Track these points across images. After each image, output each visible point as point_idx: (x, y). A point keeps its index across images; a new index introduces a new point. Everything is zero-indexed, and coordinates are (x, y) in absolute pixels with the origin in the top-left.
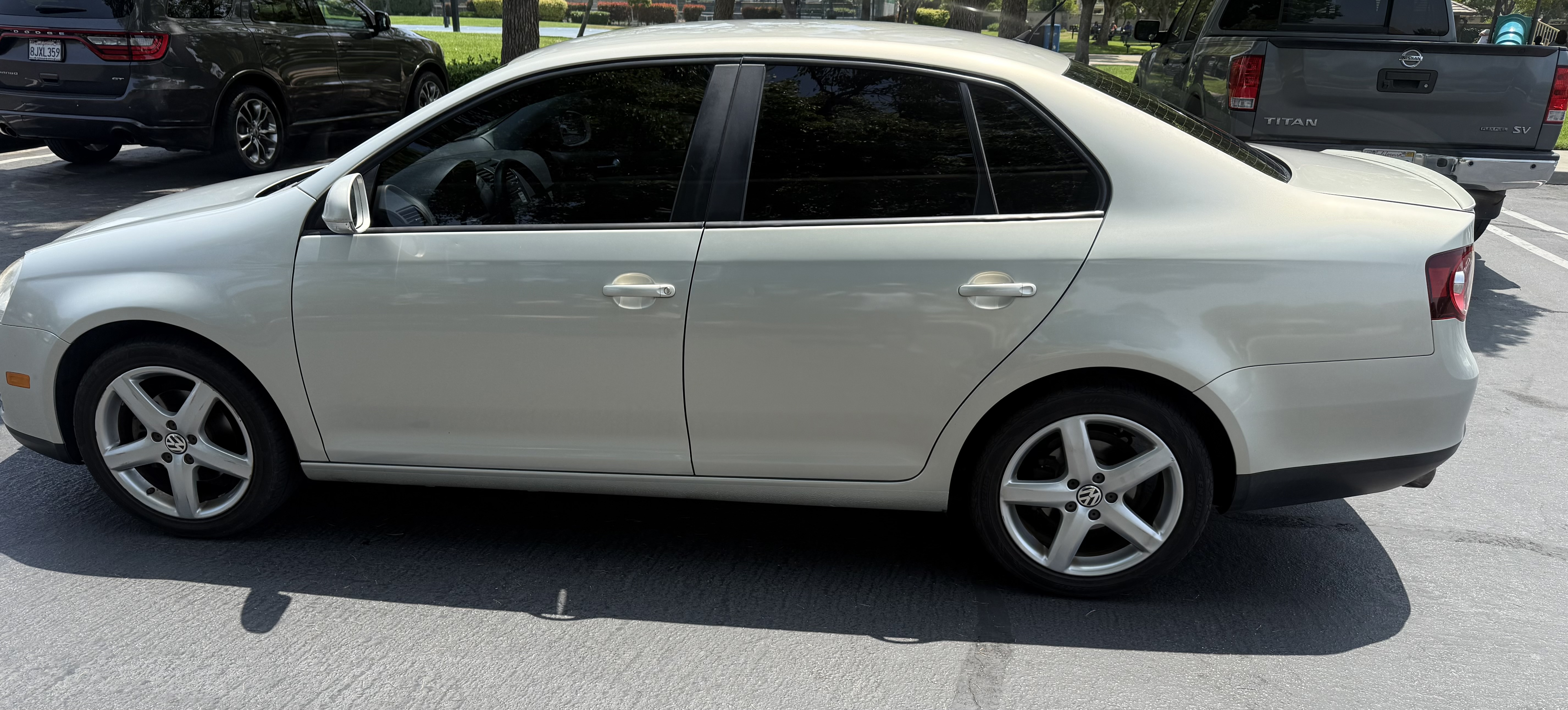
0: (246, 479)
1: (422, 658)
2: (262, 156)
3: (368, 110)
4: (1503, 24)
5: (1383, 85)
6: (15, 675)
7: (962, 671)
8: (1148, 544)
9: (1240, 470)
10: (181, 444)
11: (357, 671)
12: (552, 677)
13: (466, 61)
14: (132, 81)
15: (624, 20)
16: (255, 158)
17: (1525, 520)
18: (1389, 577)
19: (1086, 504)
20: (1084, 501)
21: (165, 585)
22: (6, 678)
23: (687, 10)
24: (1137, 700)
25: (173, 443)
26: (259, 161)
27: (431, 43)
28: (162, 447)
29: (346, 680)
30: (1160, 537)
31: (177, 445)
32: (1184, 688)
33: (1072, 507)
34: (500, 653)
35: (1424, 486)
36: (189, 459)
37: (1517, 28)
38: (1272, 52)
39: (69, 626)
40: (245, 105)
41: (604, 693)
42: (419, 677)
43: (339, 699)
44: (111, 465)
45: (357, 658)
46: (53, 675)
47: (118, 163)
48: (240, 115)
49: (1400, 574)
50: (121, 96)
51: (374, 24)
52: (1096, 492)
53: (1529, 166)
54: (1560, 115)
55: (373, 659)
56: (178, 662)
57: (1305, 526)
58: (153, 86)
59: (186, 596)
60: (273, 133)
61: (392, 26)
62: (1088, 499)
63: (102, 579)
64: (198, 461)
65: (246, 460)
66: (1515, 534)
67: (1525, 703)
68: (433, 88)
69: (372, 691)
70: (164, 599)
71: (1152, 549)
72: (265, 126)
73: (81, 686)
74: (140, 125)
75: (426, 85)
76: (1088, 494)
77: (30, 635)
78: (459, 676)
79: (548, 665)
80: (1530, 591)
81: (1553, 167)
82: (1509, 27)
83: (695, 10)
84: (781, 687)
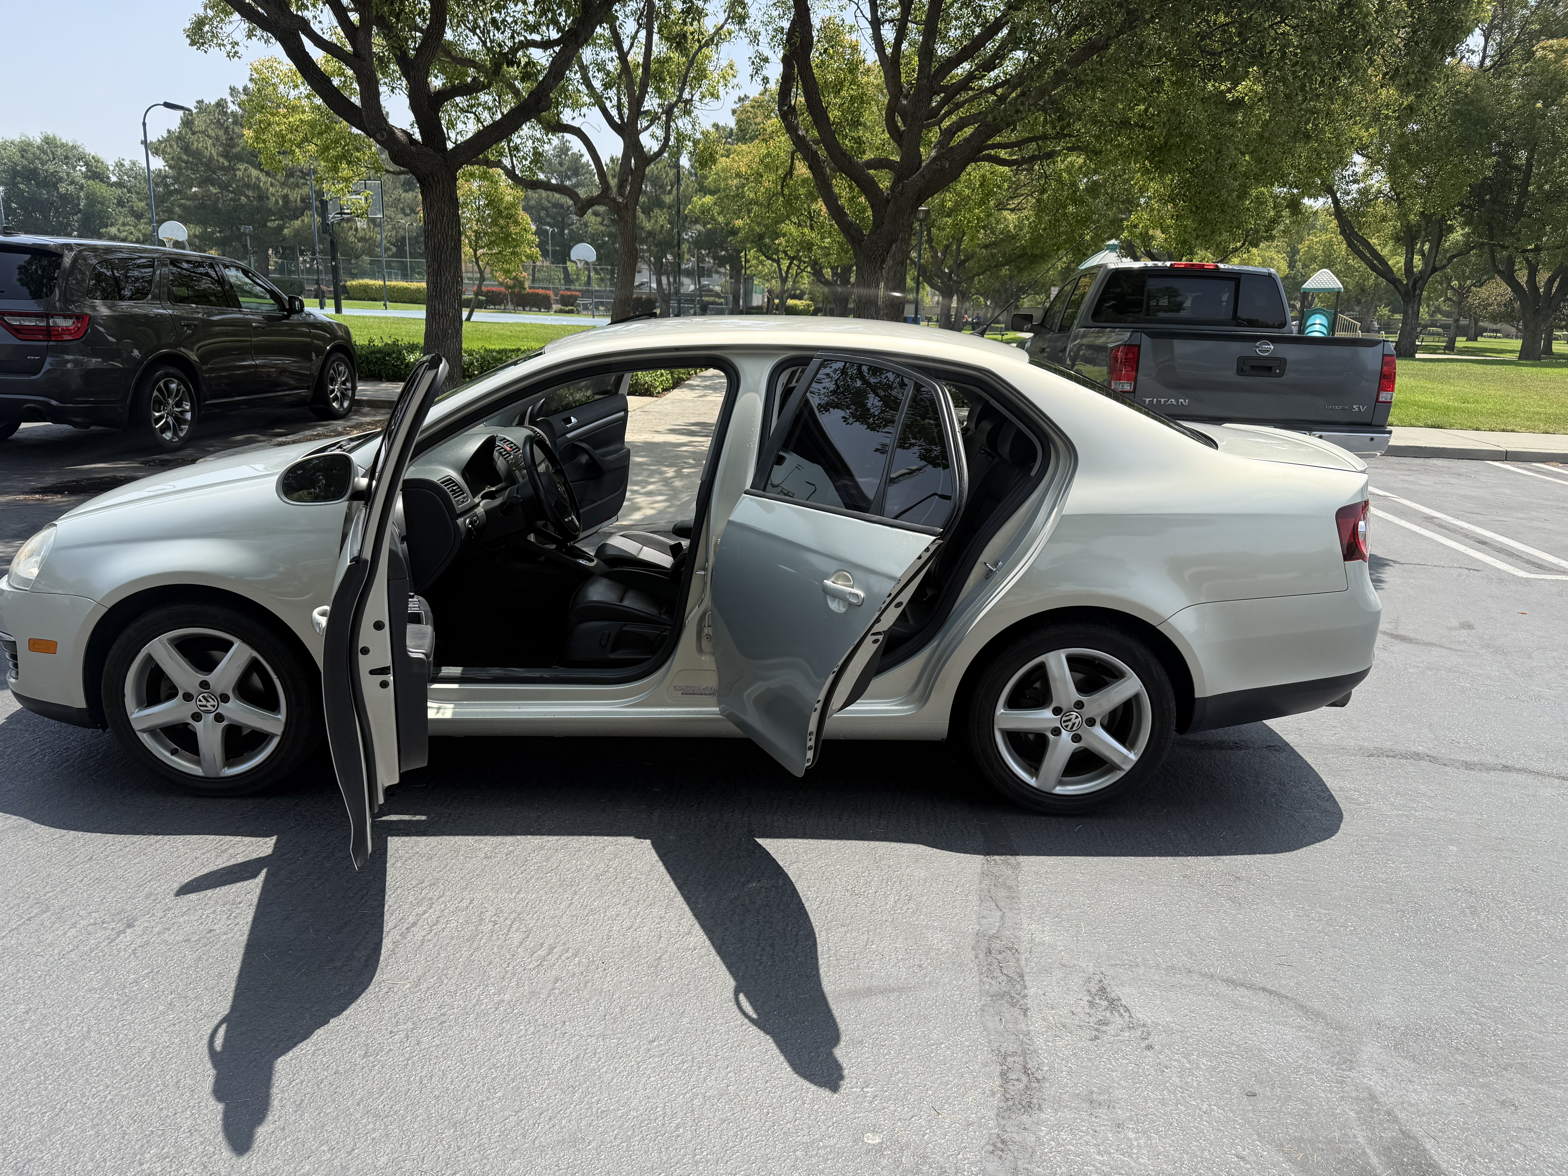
0: (277, 735)
1: (478, 895)
2: (175, 433)
3: (279, 389)
4: (1309, 317)
5: (1242, 370)
6: (73, 931)
7: (980, 883)
8: (1123, 763)
9: (1198, 694)
10: (212, 703)
11: (420, 910)
12: (608, 906)
13: (367, 343)
14: (49, 360)
15: (500, 304)
16: (168, 436)
17: (1419, 737)
18: (1319, 788)
19: (1068, 729)
20: (1067, 726)
21: (201, 841)
22: (65, 934)
23: (562, 296)
24: (1136, 899)
25: (204, 703)
26: (173, 438)
27: (339, 325)
28: (192, 707)
29: (411, 919)
30: (1133, 757)
31: (208, 704)
32: (1173, 888)
33: (1056, 732)
34: (552, 888)
35: (1343, 705)
36: (219, 718)
37: (1321, 319)
38: (1146, 342)
39: (115, 884)
40: (161, 384)
41: (661, 918)
42: (482, 913)
43: (410, 936)
44: (136, 726)
45: (416, 899)
46: (113, 929)
47: (17, 441)
48: (156, 393)
49: (1328, 786)
50: (35, 374)
51: (287, 307)
52: (1077, 717)
53: (1369, 439)
54: (1389, 396)
55: (431, 899)
56: (238, 911)
57: (1241, 749)
58: (69, 366)
59: (226, 850)
60: (187, 411)
61: (306, 309)
62: (1070, 724)
63: (135, 838)
64: (229, 719)
65: (279, 717)
66: (1413, 749)
67: (1453, 885)
68: (342, 368)
69: (440, 926)
70: (204, 854)
71: (1127, 767)
72: (179, 404)
73: (145, 938)
74: (54, 403)
75: (335, 365)
76: (1070, 720)
77: (77, 893)
78: (519, 909)
79: (601, 896)
80: (1436, 795)
81: (1387, 440)
82: (1315, 319)
83: (571, 296)
84: (823, 905)
